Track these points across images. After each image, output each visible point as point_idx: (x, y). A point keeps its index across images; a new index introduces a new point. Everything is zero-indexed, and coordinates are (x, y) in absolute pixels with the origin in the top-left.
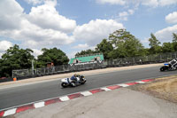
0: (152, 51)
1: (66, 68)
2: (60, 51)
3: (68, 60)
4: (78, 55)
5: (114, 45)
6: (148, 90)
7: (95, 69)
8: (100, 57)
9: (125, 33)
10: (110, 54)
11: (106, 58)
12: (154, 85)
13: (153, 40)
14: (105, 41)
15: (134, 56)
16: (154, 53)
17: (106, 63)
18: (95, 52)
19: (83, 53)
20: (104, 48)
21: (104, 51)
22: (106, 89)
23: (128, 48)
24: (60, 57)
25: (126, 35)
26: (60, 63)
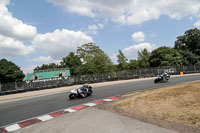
0: (120, 67)
1: (19, 86)
2: (11, 64)
3: (23, 76)
4: (37, 70)
5: (82, 60)
6: (115, 108)
7: (59, 86)
8: (66, 73)
9: (94, 47)
10: (77, 69)
11: (73, 74)
12: (120, 102)
13: (121, 56)
14: (72, 54)
15: (103, 72)
16: (122, 69)
17: (72, 80)
18: (60, 67)
19: (45, 68)
20: (71, 62)
21: (70, 66)
22: (70, 110)
23: (97, 63)
24: (10, 72)
25: (95, 49)
26: (11, 80)
